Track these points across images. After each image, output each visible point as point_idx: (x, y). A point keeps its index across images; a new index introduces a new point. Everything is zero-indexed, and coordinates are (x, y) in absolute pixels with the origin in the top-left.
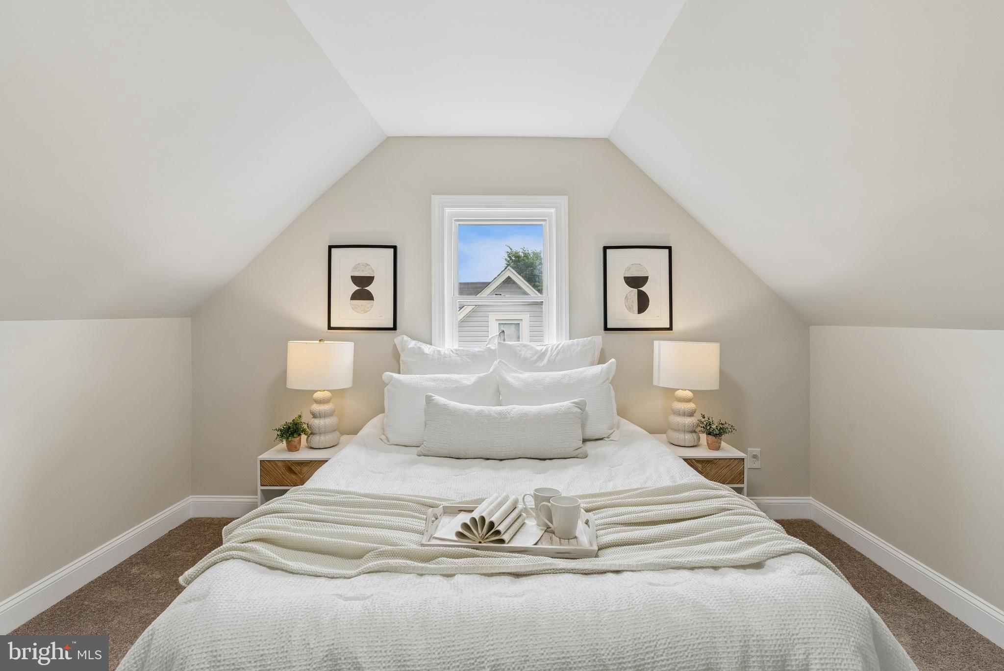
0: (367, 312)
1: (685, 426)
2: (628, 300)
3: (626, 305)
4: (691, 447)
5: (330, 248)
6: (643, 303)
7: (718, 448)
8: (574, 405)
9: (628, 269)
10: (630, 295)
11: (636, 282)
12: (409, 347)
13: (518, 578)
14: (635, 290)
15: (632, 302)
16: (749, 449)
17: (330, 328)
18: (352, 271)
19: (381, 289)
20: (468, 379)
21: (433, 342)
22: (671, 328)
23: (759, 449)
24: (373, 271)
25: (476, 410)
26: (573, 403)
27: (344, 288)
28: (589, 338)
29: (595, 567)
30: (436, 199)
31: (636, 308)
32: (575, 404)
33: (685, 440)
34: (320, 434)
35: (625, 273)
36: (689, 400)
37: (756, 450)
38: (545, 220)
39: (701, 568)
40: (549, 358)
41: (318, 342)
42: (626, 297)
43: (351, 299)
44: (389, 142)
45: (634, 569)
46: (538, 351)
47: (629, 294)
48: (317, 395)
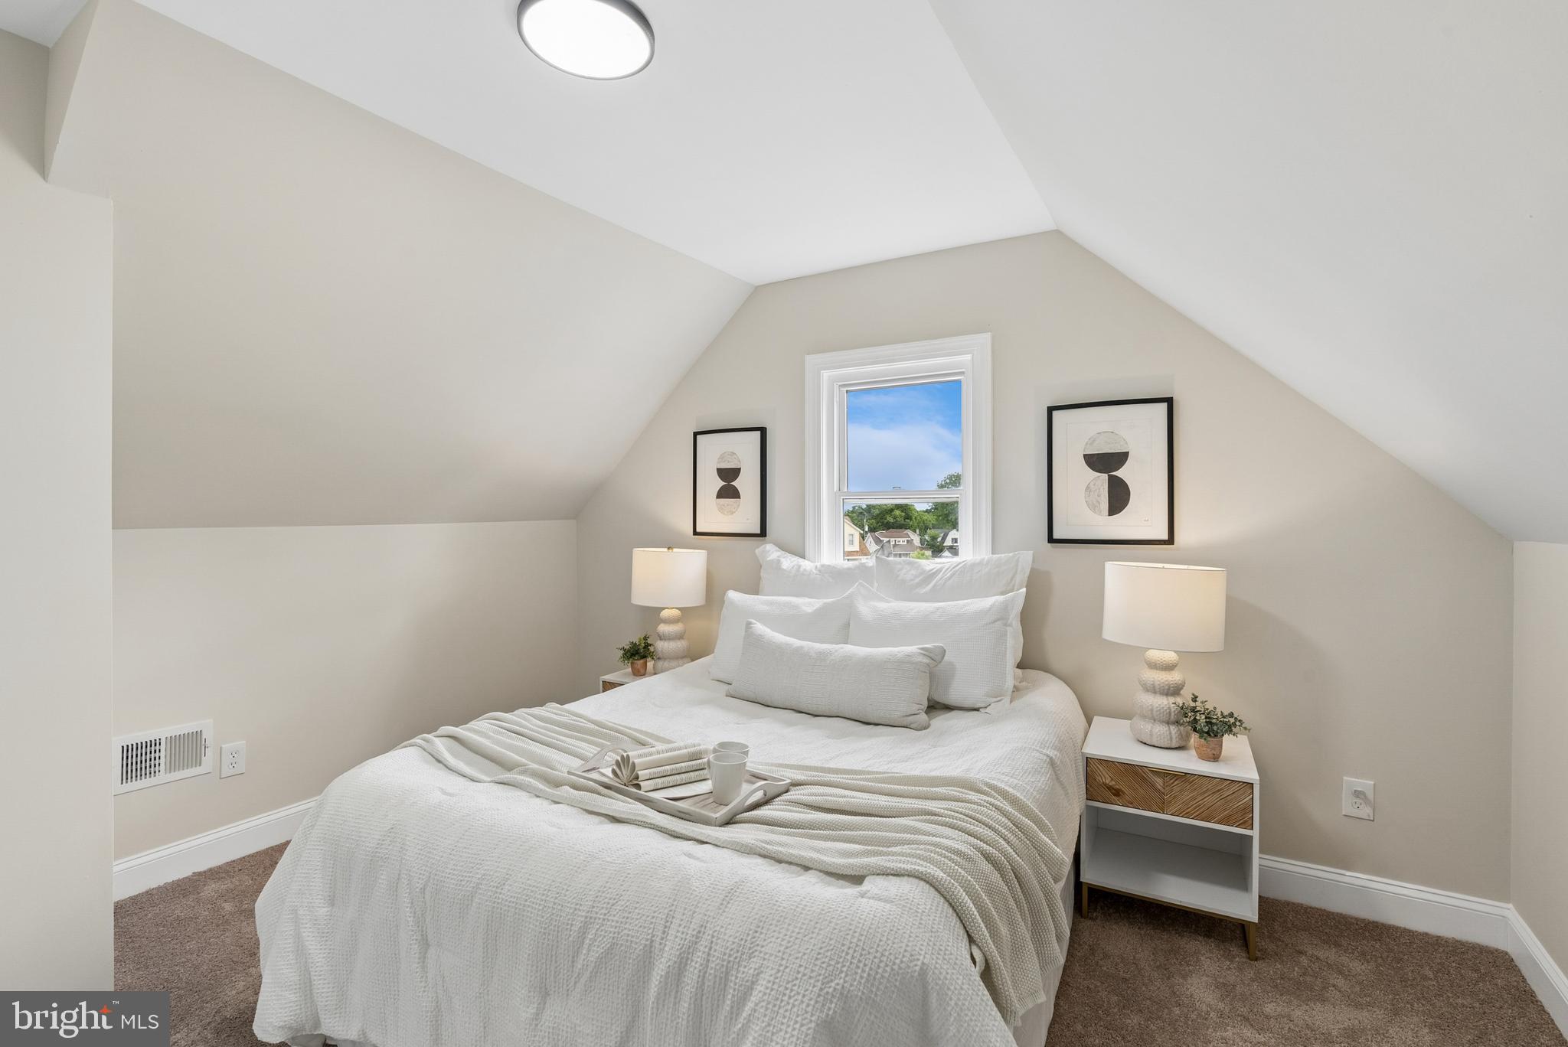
0: (732, 513)
1: (1152, 710)
2: (1092, 493)
3: (1086, 502)
4: (1167, 748)
5: (696, 434)
6: (1119, 497)
7: (1215, 758)
8: (922, 652)
9: (1092, 441)
10: (1094, 485)
11: (1106, 462)
12: (768, 559)
13: (612, 822)
14: (1105, 476)
15: (1098, 496)
16: (1345, 778)
17: (695, 533)
18: (718, 463)
19: (748, 483)
20: (808, 605)
21: (807, 554)
22: (1170, 540)
23: (1372, 783)
24: (740, 461)
25: (795, 646)
26: (922, 649)
27: (710, 484)
28: (1011, 554)
29: (684, 832)
30: (811, 360)
31: (1105, 505)
32: (926, 651)
33: (1151, 735)
34: (665, 659)
35: (1085, 448)
36: (1169, 667)
37: (1366, 784)
38: (962, 373)
39: (790, 863)
40: (937, 582)
41: (666, 550)
42: (1088, 488)
43: (717, 498)
44: (759, 294)
45: (719, 844)
46: (925, 571)
47: (1092, 483)
48: (665, 614)
